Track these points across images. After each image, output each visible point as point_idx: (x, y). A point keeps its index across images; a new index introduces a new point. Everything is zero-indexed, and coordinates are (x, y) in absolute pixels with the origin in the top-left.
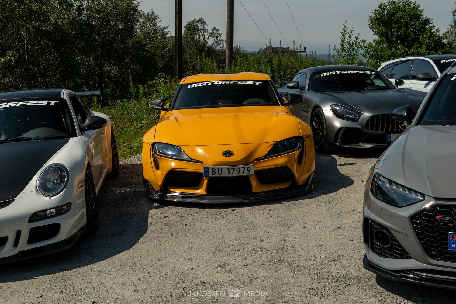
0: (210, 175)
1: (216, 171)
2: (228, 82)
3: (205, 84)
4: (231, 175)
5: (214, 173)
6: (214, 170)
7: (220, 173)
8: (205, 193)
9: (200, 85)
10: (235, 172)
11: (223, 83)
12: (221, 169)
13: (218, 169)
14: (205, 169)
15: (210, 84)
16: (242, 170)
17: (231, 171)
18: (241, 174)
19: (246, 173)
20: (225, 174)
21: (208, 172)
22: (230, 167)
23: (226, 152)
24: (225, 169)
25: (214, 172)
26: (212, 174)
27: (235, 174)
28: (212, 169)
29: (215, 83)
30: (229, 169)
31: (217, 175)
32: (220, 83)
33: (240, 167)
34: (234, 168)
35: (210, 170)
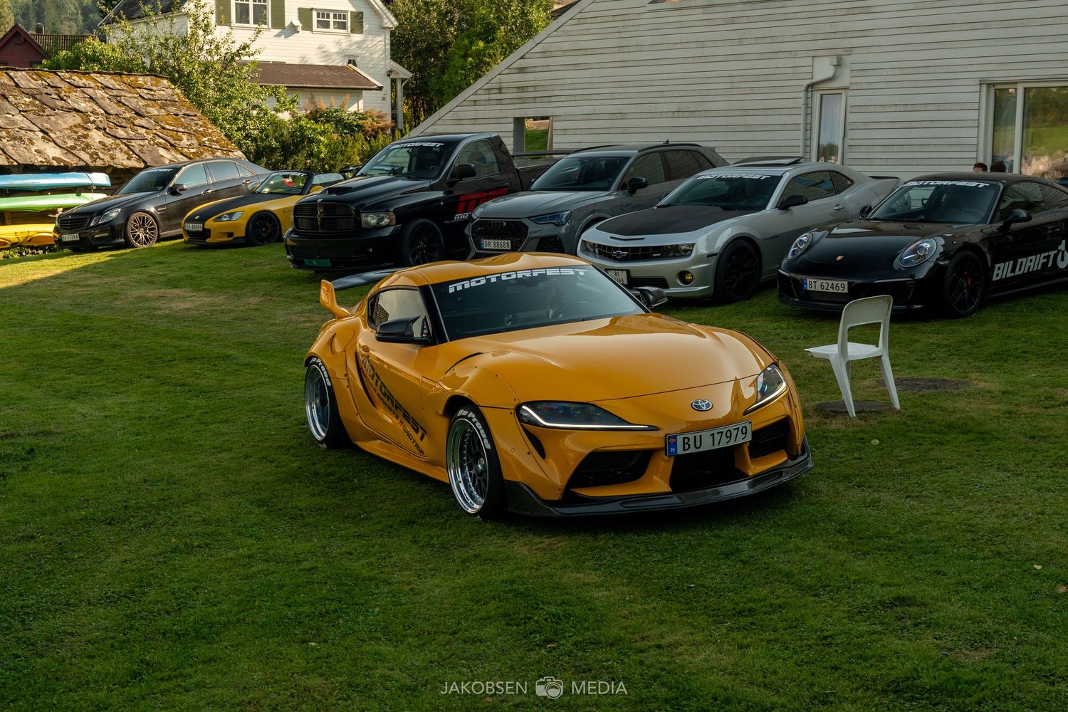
0: (680, 451)
1: (691, 443)
2: (528, 274)
3: (483, 282)
4: (716, 447)
5: (687, 447)
6: (686, 441)
7: (698, 446)
8: (669, 490)
9: (473, 284)
10: (724, 440)
11: (520, 276)
12: (701, 436)
13: (695, 437)
14: (670, 441)
15: (494, 280)
16: (734, 433)
17: (717, 437)
18: (732, 443)
19: (739, 441)
20: (707, 445)
21: (675, 445)
22: (715, 432)
24: (706, 436)
25: (687, 443)
26: (684, 450)
27: (724, 444)
28: (684, 439)
29: (504, 278)
31: (693, 450)
32: (514, 276)
33: (731, 429)
34: (722, 432)
35: (679, 440)
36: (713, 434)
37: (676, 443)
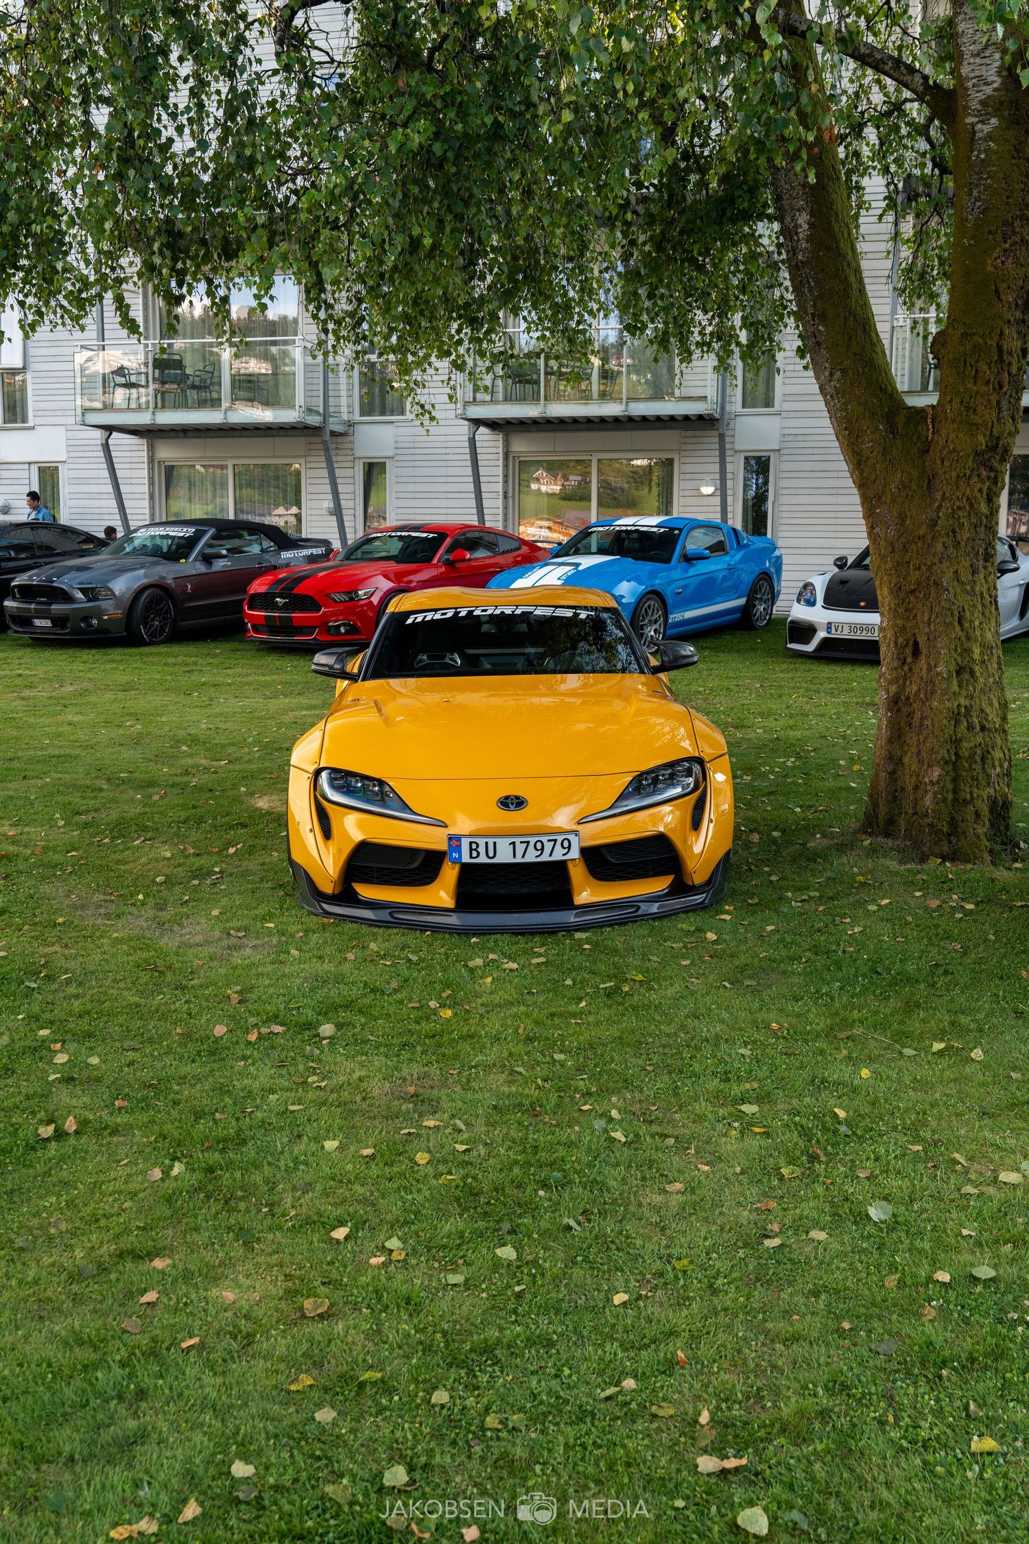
0: (466, 859)
1: (482, 849)
2: (508, 611)
3: (450, 614)
4: (519, 859)
5: (475, 854)
6: (474, 846)
7: (491, 854)
8: (452, 905)
9: (438, 616)
10: (532, 850)
11: (498, 612)
12: (495, 843)
13: (487, 843)
14: (451, 842)
15: (463, 614)
16: (548, 846)
17: (520, 848)
18: (545, 858)
19: (558, 855)
20: (504, 856)
21: (458, 849)
22: (517, 840)
23: (507, 798)
24: (504, 844)
25: (476, 850)
26: (471, 857)
27: (531, 857)
28: (471, 843)
29: (477, 613)
31: (483, 859)
32: (489, 612)
33: (544, 839)
34: (528, 843)
35: (465, 843)
36: (513, 843)
37: (459, 846)
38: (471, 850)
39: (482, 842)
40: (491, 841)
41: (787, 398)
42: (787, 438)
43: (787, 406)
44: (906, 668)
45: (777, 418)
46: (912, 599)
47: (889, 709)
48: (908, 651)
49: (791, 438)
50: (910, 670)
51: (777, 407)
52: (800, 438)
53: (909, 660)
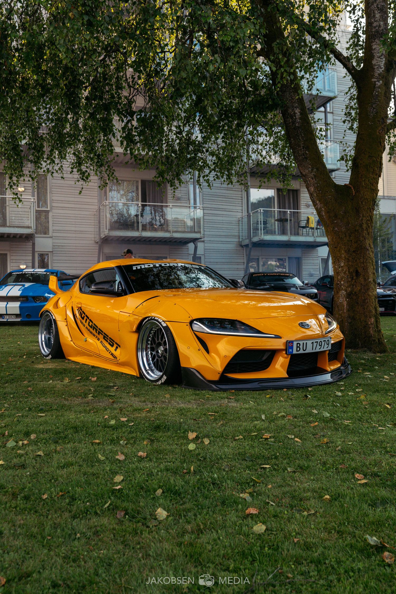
0: (295, 352)
1: (301, 347)
4: (314, 351)
6: (298, 345)
7: (304, 349)
8: (287, 376)
10: (318, 346)
13: (303, 343)
14: (290, 344)
16: (323, 343)
17: (315, 345)
18: (322, 349)
19: (325, 349)
20: (309, 349)
22: (314, 341)
24: (309, 344)
25: (299, 347)
26: (297, 351)
27: (318, 350)
28: (297, 344)
30: (313, 343)
31: (301, 352)
32: (168, 265)
33: (321, 341)
34: (317, 342)
35: (295, 344)
37: (292, 346)
38: (297, 347)
39: (301, 343)
40: (305, 342)
41: (55, 231)
42: (55, 247)
43: (54, 234)
44: (354, 281)
45: (51, 239)
46: (354, 254)
47: (347, 298)
48: (354, 274)
49: (57, 247)
50: (355, 282)
51: (50, 235)
52: (60, 247)
53: (355, 278)
